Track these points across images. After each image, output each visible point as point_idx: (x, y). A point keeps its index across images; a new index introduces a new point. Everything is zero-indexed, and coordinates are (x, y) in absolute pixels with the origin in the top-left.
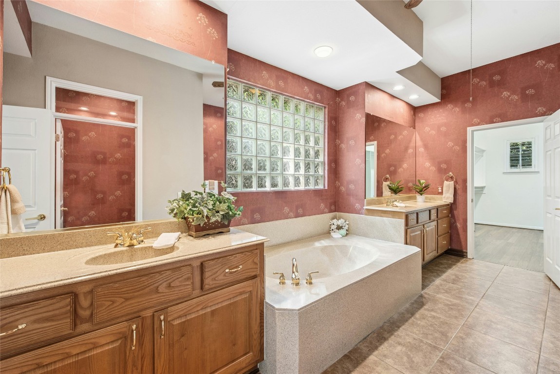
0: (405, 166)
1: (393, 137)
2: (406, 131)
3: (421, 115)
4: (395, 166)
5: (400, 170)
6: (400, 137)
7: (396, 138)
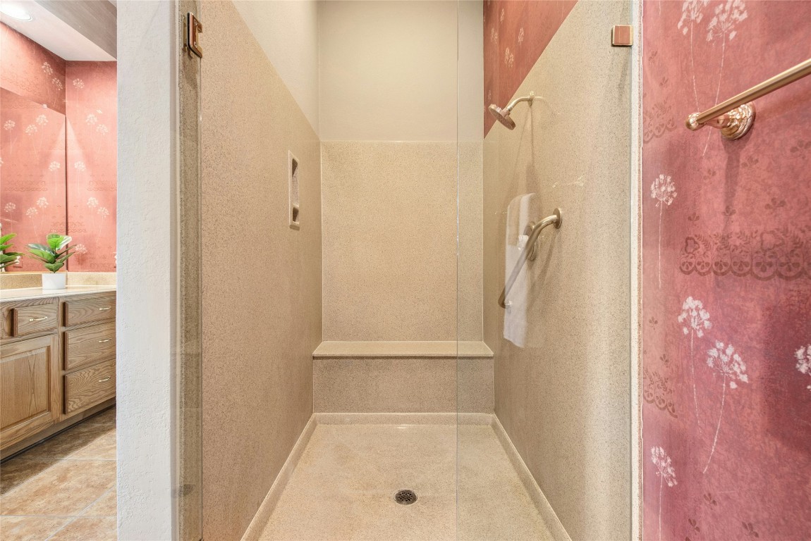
0: (42, 201)
1: (10, 125)
2: (43, 116)
3: (78, 83)
4: (18, 201)
5: (31, 212)
6: (29, 129)
7: (18, 129)
